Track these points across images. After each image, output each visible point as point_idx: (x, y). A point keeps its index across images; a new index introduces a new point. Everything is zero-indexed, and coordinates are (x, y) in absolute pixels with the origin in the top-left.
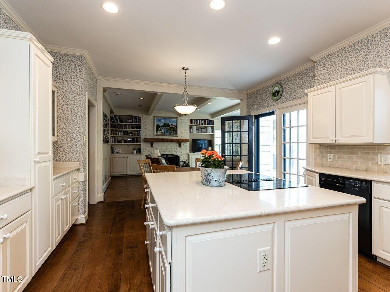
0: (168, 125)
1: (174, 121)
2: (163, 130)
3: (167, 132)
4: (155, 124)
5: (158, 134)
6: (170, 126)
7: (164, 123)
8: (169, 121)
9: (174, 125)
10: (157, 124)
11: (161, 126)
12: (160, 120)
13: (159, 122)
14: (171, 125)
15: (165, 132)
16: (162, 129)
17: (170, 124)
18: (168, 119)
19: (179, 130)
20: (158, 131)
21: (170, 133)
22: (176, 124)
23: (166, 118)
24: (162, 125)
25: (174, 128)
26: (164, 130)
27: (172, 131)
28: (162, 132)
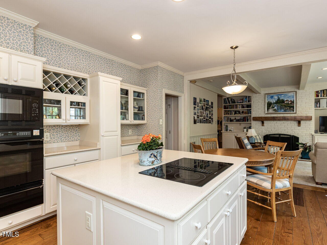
0: (283, 101)
1: (290, 97)
2: (276, 108)
3: (281, 109)
4: (267, 101)
5: (270, 112)
6: (285, 102)
7: (277, 100)
8: (284, 97)
9: (291, 101)
10: (269, 102)
11: (274, 103)
12: (272, 97)
13: (270, 99)
14: (287, 101)
15: (278, 110)
16: (275, 106)
17: (285, 100)
18: (282, 94)
19: (297, 105)
20: (269, 108)
21: (285, 111)
22: (293, 99)
23: (279, 94)
24: (275, 101)
25: (291, 103)
26: (278, 106)
27: (288, 108)
28: (274, 110)
